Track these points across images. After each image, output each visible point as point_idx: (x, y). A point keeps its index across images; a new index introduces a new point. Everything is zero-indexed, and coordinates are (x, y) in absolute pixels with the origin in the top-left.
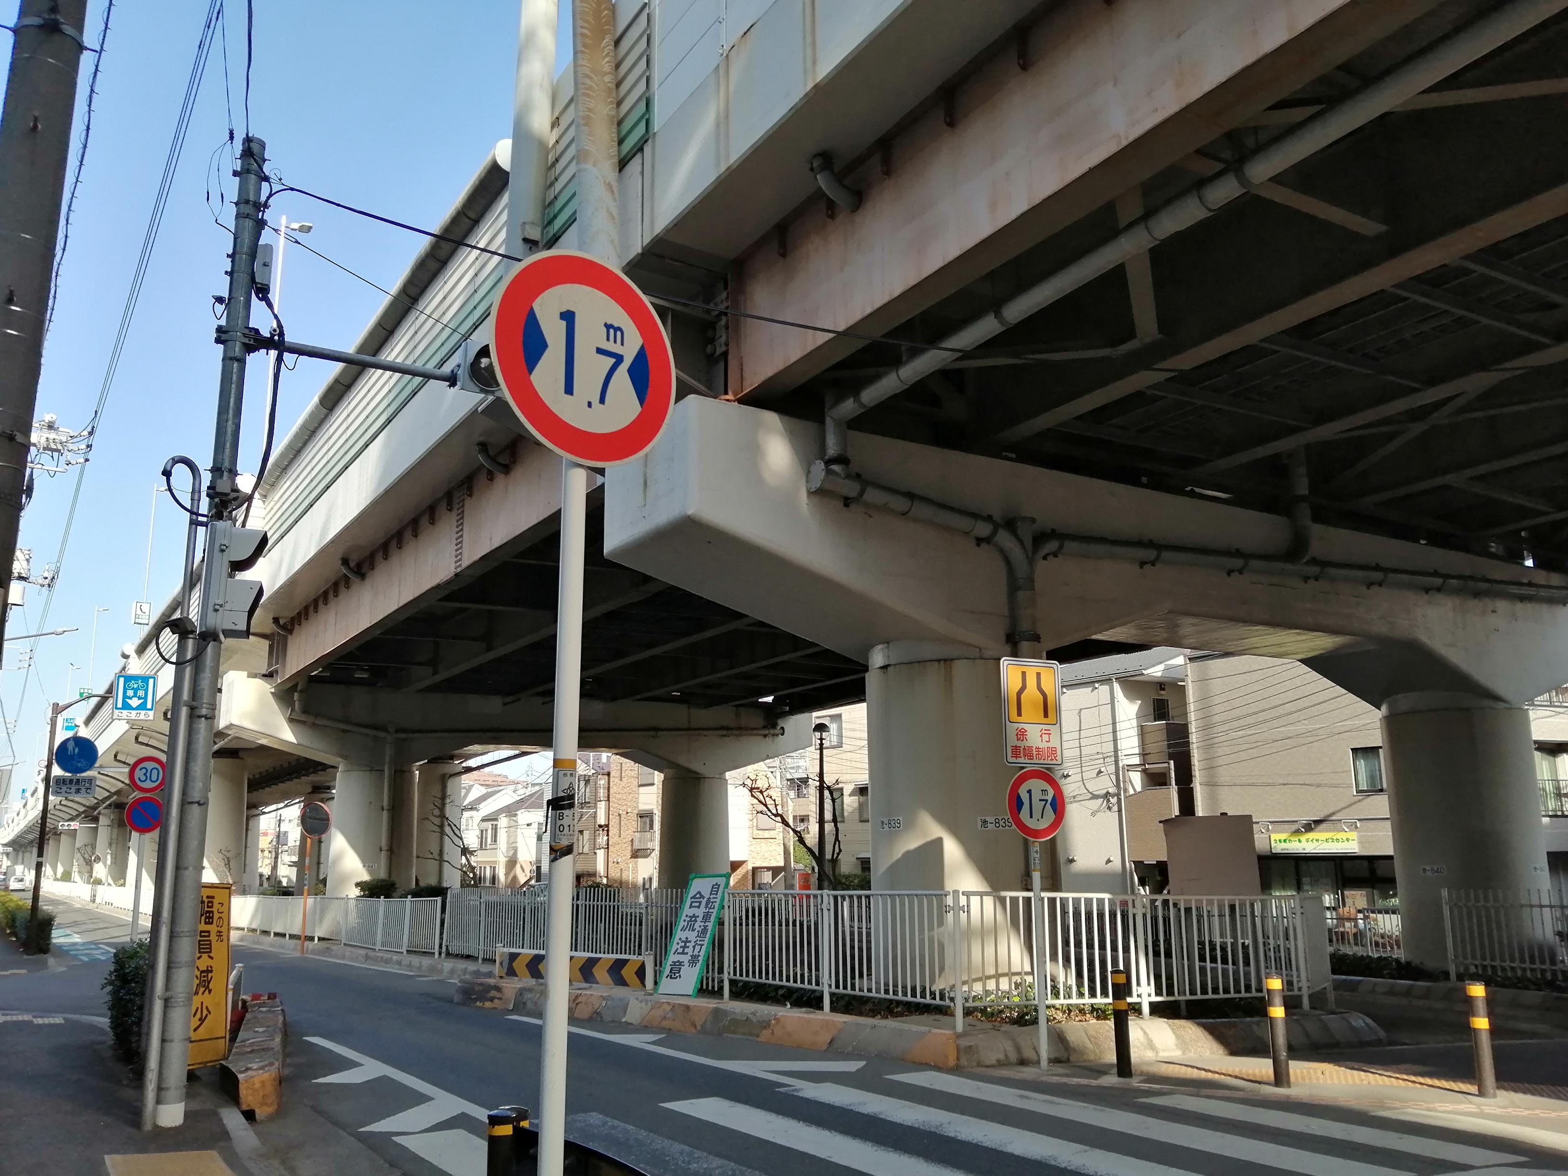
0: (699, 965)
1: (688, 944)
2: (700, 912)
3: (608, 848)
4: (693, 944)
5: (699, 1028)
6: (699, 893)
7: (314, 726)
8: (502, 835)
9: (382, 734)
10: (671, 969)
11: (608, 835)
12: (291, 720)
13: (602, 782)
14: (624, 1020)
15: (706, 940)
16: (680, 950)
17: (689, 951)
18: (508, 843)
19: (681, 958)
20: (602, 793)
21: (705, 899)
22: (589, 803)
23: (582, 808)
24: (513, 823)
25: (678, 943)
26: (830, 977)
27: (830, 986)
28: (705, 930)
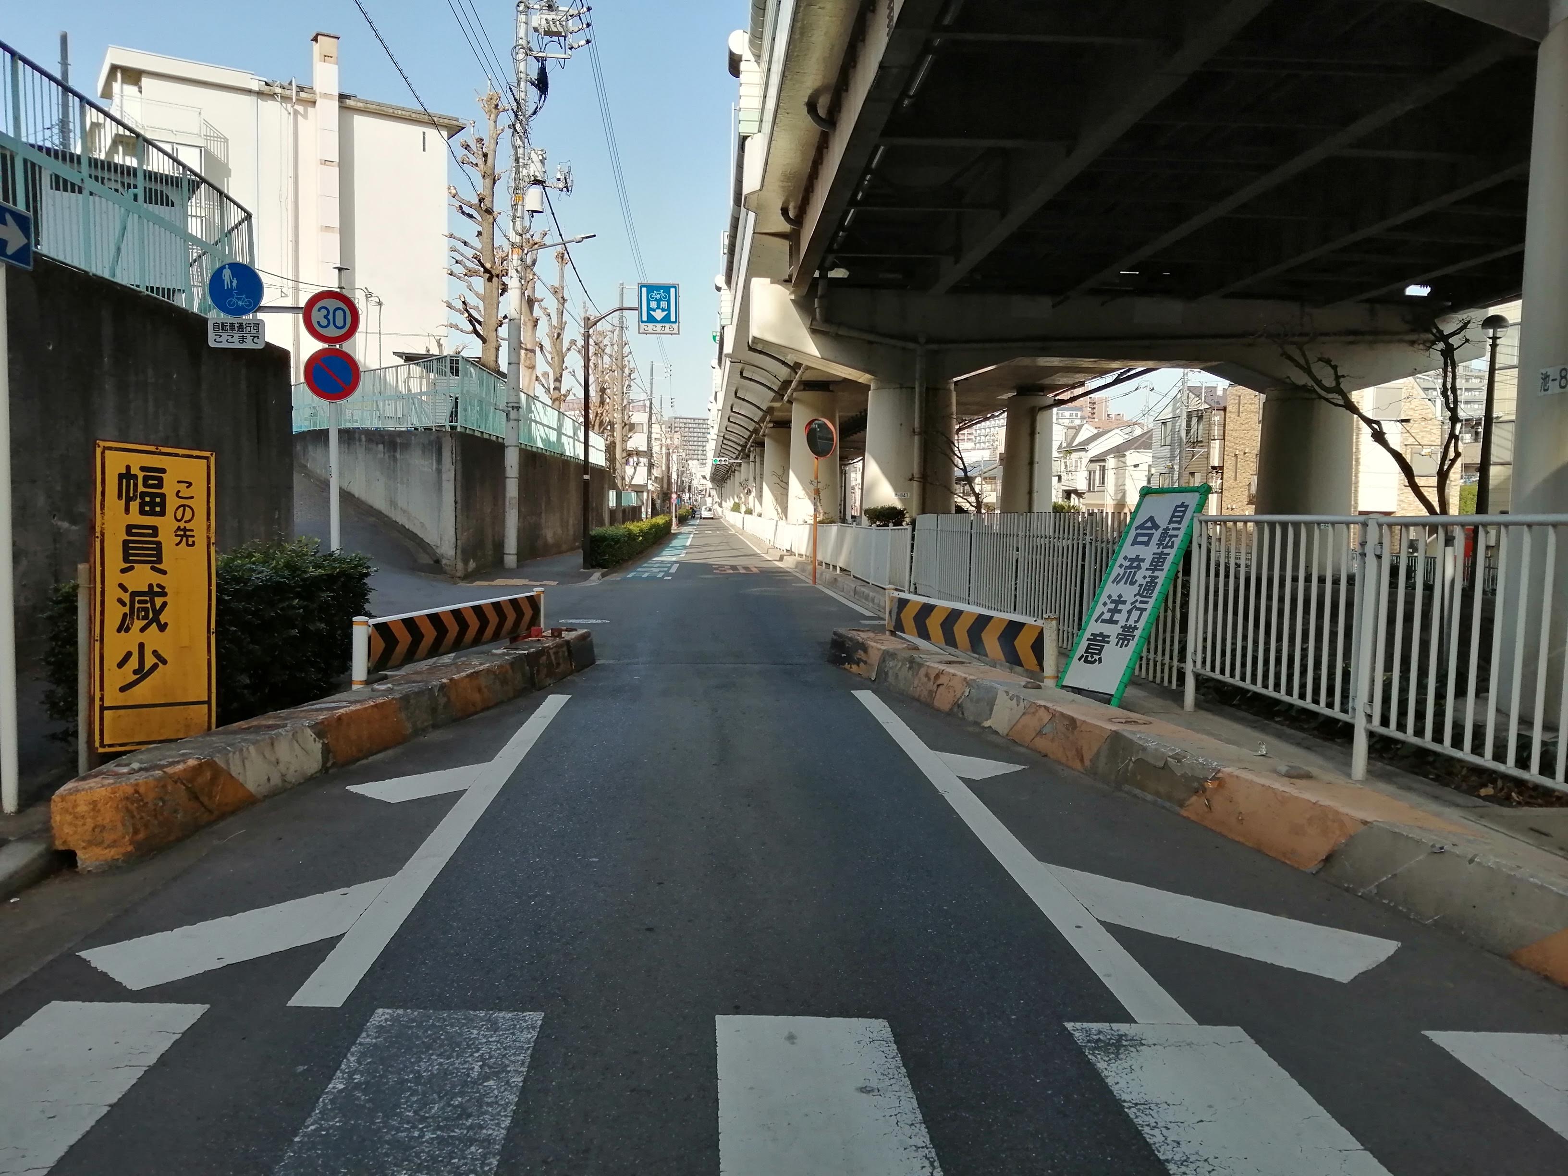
0: (1133, 644)
1: (1120, 607)
2: (1147, 553)
3: (1222, 492)
4: (1128, 606)
5: (1087, 763)
6: (1151, 519)
7: (837, 338)
8: (1110, 476)
9: (911, 345)
10: (1088, 647)
11: (1222, 479)
12: (814, 331)
13: (1217, 418)
14: (986, 724)
15: (1152, 601)
16: (1107, 616)
17: (1121, 618)
18: (1116, 485)
19: (1107, 629)
20: (1216, 431)
21: (1160, 530)
22: (1201, 442)
23: (1194, 447)
24: (1122, 464)
25: (1105, 604)
26: (1371, 701)
27: (1369, 717)
28: (1151, 584)
